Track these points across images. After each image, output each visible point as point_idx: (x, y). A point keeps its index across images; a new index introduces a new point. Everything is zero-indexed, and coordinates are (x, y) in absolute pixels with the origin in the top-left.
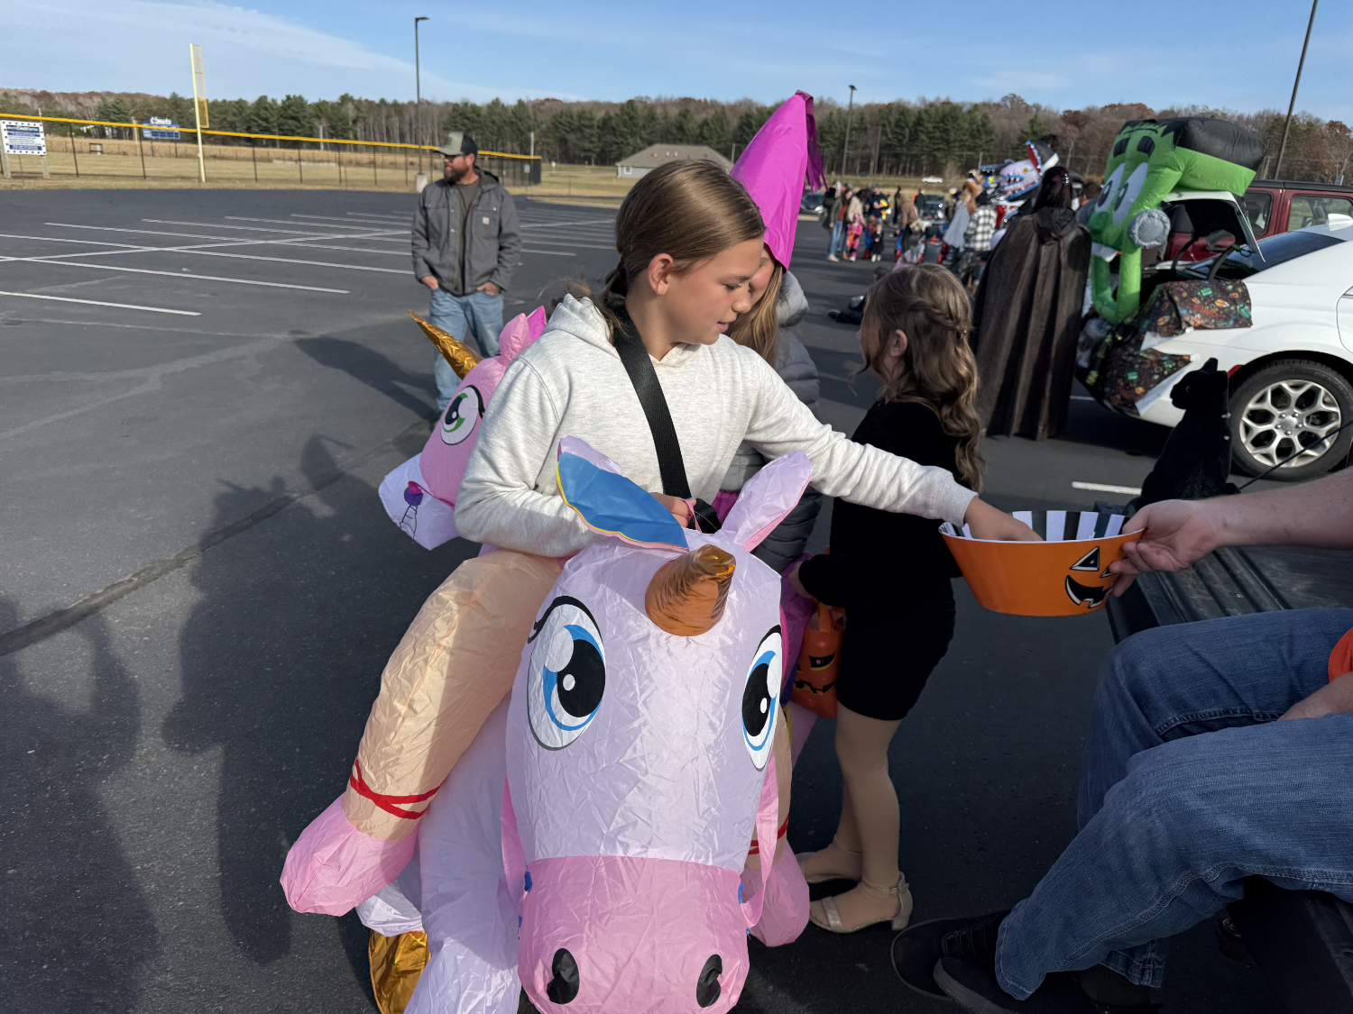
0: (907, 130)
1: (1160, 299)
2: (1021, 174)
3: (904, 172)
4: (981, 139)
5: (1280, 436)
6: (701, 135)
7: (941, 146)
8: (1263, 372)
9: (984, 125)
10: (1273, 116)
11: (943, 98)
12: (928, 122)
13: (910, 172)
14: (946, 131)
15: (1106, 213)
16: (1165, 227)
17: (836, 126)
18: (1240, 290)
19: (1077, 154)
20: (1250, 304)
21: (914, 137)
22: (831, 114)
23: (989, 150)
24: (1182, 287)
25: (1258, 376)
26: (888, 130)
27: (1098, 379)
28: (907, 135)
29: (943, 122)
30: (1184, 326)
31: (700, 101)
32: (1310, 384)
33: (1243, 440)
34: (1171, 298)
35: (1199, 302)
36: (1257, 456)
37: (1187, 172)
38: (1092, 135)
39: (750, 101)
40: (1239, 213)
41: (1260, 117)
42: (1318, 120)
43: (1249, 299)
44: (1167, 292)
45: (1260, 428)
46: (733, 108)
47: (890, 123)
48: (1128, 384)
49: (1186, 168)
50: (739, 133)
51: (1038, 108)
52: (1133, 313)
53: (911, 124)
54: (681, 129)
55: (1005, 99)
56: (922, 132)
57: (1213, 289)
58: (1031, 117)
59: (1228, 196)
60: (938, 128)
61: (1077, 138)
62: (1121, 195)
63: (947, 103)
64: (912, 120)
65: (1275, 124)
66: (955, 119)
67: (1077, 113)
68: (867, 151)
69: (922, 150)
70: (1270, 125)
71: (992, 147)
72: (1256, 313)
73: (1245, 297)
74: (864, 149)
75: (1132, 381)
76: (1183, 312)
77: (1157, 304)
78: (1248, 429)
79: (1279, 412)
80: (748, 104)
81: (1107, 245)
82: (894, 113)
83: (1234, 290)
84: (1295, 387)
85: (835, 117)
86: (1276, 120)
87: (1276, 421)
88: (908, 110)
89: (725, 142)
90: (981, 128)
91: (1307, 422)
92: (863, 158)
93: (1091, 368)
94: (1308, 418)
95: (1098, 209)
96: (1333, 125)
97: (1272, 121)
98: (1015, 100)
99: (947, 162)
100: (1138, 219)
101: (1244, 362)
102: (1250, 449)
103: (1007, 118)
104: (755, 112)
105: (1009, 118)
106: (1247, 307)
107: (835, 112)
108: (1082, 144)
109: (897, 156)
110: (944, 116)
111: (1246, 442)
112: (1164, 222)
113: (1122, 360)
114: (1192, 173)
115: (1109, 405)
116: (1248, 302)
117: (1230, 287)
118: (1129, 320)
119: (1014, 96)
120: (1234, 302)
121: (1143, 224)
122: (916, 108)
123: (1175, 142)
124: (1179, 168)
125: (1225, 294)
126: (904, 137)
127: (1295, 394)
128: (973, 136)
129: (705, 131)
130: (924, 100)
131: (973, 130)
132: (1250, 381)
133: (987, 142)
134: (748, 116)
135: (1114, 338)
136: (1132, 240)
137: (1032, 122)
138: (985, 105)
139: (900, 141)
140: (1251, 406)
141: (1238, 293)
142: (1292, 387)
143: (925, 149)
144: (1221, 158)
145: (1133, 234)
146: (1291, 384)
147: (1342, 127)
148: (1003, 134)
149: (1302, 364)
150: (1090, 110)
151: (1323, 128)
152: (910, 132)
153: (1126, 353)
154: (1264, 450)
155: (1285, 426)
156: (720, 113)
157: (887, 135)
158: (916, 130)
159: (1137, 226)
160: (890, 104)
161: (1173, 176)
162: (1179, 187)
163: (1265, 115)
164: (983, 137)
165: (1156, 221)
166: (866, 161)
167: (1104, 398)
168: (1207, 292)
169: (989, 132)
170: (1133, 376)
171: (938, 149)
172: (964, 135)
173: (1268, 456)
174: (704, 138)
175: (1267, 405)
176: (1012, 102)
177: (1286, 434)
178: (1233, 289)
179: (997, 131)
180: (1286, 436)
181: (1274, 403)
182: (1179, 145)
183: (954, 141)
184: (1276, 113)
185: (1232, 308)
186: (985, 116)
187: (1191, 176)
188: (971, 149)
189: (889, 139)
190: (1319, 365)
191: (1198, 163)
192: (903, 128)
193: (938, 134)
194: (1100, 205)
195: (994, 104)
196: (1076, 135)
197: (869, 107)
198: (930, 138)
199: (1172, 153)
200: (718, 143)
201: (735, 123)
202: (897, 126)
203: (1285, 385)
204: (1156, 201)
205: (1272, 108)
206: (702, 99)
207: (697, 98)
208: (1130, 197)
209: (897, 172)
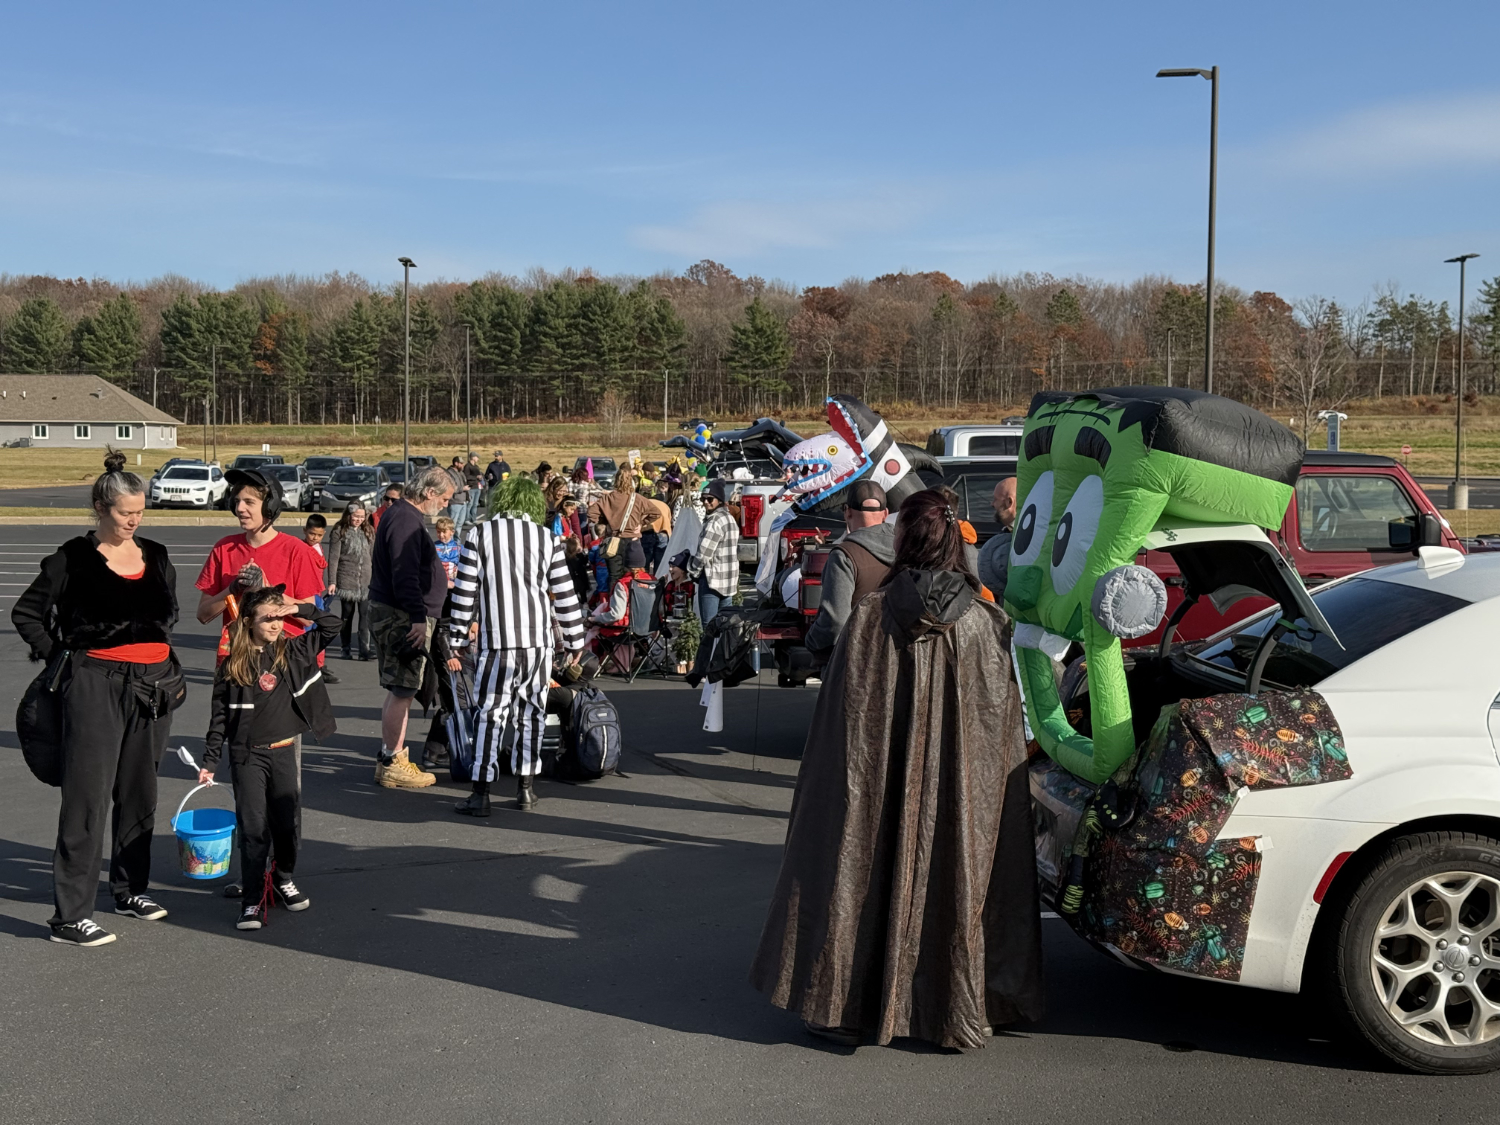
0: (517, 333)
1: (1175, 733)
2: (826, 457)
3: (521, 411)
4: (661, 346)
5: (1446, 984)
6: (78, 351)
7: (586, 361)
8: (1389, 862)
9: (663, 319)
10: (1161, 289)
11: (579, 272)
12: (557, 316)
13: (533, 414)
14: (592, 332)
15: (1036, 568)
16: (1158, 596)
17: (371, 329)
18: (1315, 708)
19: (840, 366)
20: (1338, 735)
21: (531, 344)
22: (359, 305)
23: (680, 366)
24: (1210, 709)
25: (1382, 872)
26: (480, 334)
27: (1083, 901)
28: (518, 341)
29: (585, 317)
30: (1233, 786)
31: (70, 283)
32: (1477, 878)
33: (1384, 1000)
34: (1196, 733)
35: (1248, 736)
36: (1414, 1029)
37: (1177, 491)
38: (864, 331)
39: (182, 282)
40: (1282, 564)
41: (1142, 290)
42: (1236, 292)
43: (1336, 725)
44: (1187, 721)
45: (1407, 974)
46: (144, 297)
47: (480, 320)
48: (1148, 908)
49: (1174, 487)
50: (164, 347)
51: (758, 285)
52: (1127, 762)
53: (522, 321)
54: (29, 340)
55: (694, 270)
56: (545, 335)
57: (1267, 710)
58: (748, 301)
59: (1253, 534)
60: (576, 326)
61: (836, 338)
62: (1060, 536)
63: (586, 280)
64: (523, 314)
65: (1169, 301)
66: (608, 309)
67: (829, 292)
68: (443, 374)
69: (550, 369)
70: (1160, 303)
71: (684, 359)
72: (1354, 749)
73: (1326, 719)
74: (434, 370)
75: (1155, 900)
76: (1224, 758)
77: (1173, 744)
78: (1387, 978)
79: (1436, 938)
80: (180, 288)
81: (1051, 631)
82: (486, 301)
83: (1305, 709)
84: (1453, 885)
85: (368, 312)
86: (1168, 294)
87: (1434, 955)
88: (513, 296)
89: (134, 365)
90: (658, 325)
91: (1487, 949)
92: (434, 389)
93: (1067, 881)
94: (1486, 941)
95: (1016, 560)
96: (1262, 299)
97: (1162, 296)
98: (715, 273)
99: (603, 390)
100: (1108, 586)
101: (1354, 846)
102: (1399, 1015)
103: (705, 305)
104: (195, 303)
105: (710, 305)
106: (1334, 740)
107: (367, 302)
108: (847, 348)
109: (501, 382)
110: (586, 305)
111: (1390, 1004)
112: (1155, 589)
113: (1129, 860)
114: (1186, 494)
115: (1116, 951)
116: (1335, 729)
117: (1297, 704)
118: (1122, 778)
119: (712, 264)
120: (1309, 732)
121: (1118, 595)
122: (530, 290)
123: (1146, 442)
124: (1161, 487)
125: (1291, 720)
126: (512, 346)
127: (1456, 899)
128: (645, 340)
129: (85, 343)
130: (541, 275)
131: (642, 329)
132: (1371, 882)
133: (673, 350)
134: (180, 313)
135: (1103, 818)
136: (1105, 625)
137: (751, 310)
138: (659, 282)
139: (504, 354)
140: (1384, 930)
141: (1313, 713)
142: (1445, 885)
143: (557, 367)
144: (1231, 467)
145: (1104, 614)
146: (1444, 880)
147: (1278, 303)
148: (702, 333)
149: (1454, 840)
150: (853, 286)
151: (1247, 304)
152: (523, 336)
153: (1134, 846)
154: (1425, 1017)
155: (1449, 962)
156: (120, 307)
157: (477, 343)
158: (533, 332)
159: (1109, 599)
160: (475, 284)
161: (1155, 502)
162: (1169, 520)
163: (1150, 287)
164: (665, 340)
165: (1143, 587)
166: (442, 394)
167: (1104, 938)
168: (1257, 715)
169: (675, 332)
170: (1155, 892)
171: (582, 367)
172: (627, 339)
173: (1432, 1027)
174: (83, 357)
175: (1411, 927)
176: (709, 276)
177: (1455, 978)
178: (1302, 706)
179: (689, 328)
180: (1456, 984)
181: (1421, 921)
182: (1155, 447)
183: (611, 350)
184: (1165, 283)
185: (1310, 743)
186: (663, 302)
187: (1185, 500)
188: (646, 364)
189: (483, 351)
190: (1483, 839)
191: (1193, 477)
192: (509, 330)
193: (577, 339)
194: (1020, 550)
195: (676, 279)
196: (834, 333)
197: (432, 289)
198: (563, 346)
199: (1146, 460)
200: (117, 367)
201: (153, 327)
202: (495, 325)
203: (1434, 884)
204: (1131, 550)
205: (1158, 276)
206: (74, 279)
207: (62, 277)
208: (1081, 540)
209: (507, 412)
